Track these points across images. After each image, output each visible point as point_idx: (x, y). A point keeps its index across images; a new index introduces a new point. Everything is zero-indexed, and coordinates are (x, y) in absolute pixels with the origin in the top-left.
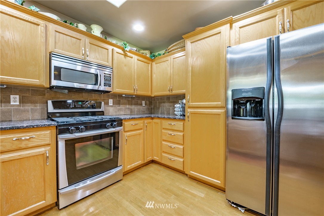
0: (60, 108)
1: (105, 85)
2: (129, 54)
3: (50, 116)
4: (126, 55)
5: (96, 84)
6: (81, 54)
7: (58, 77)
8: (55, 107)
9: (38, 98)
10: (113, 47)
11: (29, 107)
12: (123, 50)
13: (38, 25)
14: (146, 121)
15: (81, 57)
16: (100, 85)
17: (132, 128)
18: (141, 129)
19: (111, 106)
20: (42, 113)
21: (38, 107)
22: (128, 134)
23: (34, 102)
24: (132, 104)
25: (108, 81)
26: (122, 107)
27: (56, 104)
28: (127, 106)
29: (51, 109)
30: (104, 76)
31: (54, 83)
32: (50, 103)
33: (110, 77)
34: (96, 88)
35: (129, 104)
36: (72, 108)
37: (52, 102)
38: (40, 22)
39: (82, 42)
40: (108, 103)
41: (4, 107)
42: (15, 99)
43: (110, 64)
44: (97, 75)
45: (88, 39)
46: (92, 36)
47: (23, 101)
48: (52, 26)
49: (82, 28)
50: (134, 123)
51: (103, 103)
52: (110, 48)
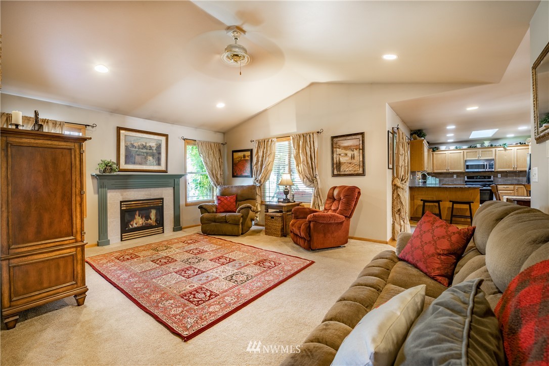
0: (470, 179)
1: (489, 168)
2: (508, 148)
3: (466, 182)
4: (505, 150)
5: (484, 168)
7: (468, 168)
8: (468, 179)
9: (462, 175)
10: (496, 149)
11: (459, 179)
12: (504, 147)
14: (517, 186)
15: (477, 158)
17: (504, 189)
18: (513, 190)
19: (500, 178)
20: (463, 181)
21: (462, 178)
23: (461, 177)
25: (491, 166)
26: (509, 178)
29: (466, 179)
30: (489, 164)
31: (467, 170)
32: (466, 177)
34: (484, 170)
35: (516, 176)
38: (462, 151)
39: (477, 153)
40: (497, 176)
41: (452, 179)
42: (455, 176)
43: (493, 157)
44: (484, 165)
45: (480, 150)
46: (483, 147)
47: (457, 177)
48: (465, 151)
49: (478, 146)
50: (505, 186)
51: (492, 177)
52: (494, 149)
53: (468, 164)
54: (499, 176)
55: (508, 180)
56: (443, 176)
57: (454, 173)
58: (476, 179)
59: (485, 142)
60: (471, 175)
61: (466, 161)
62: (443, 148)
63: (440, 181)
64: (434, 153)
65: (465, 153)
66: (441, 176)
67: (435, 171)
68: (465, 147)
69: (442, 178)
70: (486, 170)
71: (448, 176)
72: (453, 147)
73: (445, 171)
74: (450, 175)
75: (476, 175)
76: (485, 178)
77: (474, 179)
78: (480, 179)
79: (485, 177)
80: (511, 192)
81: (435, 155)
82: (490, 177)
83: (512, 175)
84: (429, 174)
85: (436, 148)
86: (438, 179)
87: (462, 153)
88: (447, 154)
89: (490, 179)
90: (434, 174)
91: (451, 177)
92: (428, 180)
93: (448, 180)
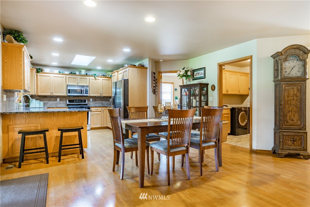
0: (71, 103)
1: (85, 93)
2: (97, 78)
3: (68, 105)
4: (96, 79)
5: (82, 93)
7: (69, 92)
9: (64, 99)
11: (62, 102)
12: (94, 77)
14: (103, 108)
15: (76, 84)
16: (83, 93)
17: (95, 111)
18: (101, 112)
19: (91, 102)
20: (65, 104)
21: (64, 102)
22: (93, 113)
23: (63, 101)
24: (103, 101)
25: (87, 92)
26: (97, 102)
27: (70, 101)
28: (100, 102)
29: (68, 103)
30: (85, 90)
31: (69, 94)
32: (67, 100)
33: (88, 90)
34: (82, 95)
35: (101, 101)
38: (64, 76)
39: (77, 79)
40: (90, 100)
41: (56, 102)
42: (58, 99)
43: (88, 85)
44: (82, 90)
45: (79, 77)
46: (81, 75)
47: (60, 100)
48: (67, 76)
49: (77, 73)
50: (96, 108)
51: (87, 100)
52: (88, 78)
53: (69, 88)
54: (91, 100)
55: (96, 103)
56: (48, 99)
57: (57, 97)
58: (76, 102)
59: (82, 70)
60: (72, 99)
61: (68, 86)
62: (46, 70)
63: (44, 104)
65: (67, 78)
66: (45, 99)
67: (40, 94)
68: (67, 72)
69: (46, 102)
71: (52, 99)
72: (56, 71)
73: (49, 94)
74: (53, 99)
75: (76, 98)
76: (82, 102)
77: (73, 102)
78: (78, 102)
79: (82, 101)
81: (39, 77)
82: (85, 101)
83: (99, 99)
84: (32, 96)
85: (40, 69)
86: (42, 103)
87: (65, 78)
88: (51, 77)
89: (85, 102)
90: (38, 97)
91: (55, 101)
92: (32, 103)
93: (53, 104)
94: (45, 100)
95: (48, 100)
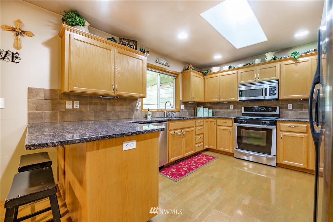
0: (247, 111)
1: (270, 94)
3: (243, 115)
4: (296, 62)
6: (255, 79)
7: (241, 95)
8: (245, 110)
9: (239, 106)
10: (280, 63)
11: (236, 110)
12: (294, 59)
13: (234, 74)
16: (266, 95)
17: (290, 129)
18: (305, 133)
19: (290, 110)
20: (241, 113)
21: (239, 110)
22: (284, 133)
25: (273, 91)
27: (246, 109)
29: (243, 112)
30: (270, 88)
32: (243, 108)
33: (276, 88)
34: (263, 97)
36: (255, 111)
37: (244, 108)
39: (255, 71)
40: (286, 108)
41: (228, 111)
42: (232, 107)
43: (277, 77)
44: (263, 89)
45: (259, 68)
47: (234, 108)
48: (240, 71)
49: (257, 61)
50: (293, 125)
51: (278, 108)
52: (278, 65)
54: (290, 106)
56: (219, 106)
57: (229, 103)
59: (267, 54)
60: (250, 105)
62: (215, 69)
63: (213, 112)
64: (205, 77)
65: (239, 74)
66: (216, 106)
67: (208, 100)
68: (241, 65)
70: (266, 98)
72: (226, 68)
73: (216, 100)
74: (226, 106)
76: (268, 111)
78: (260, 111)
79: (267, 109)
80: (303, 135)
81: (206, 79)
82: (274, 109)
86: (211, 111)
87: (236, 74)
88: (219, 76)
89: (275, 111)
90: (210, 105)
91: (227, 108)
92: (199, 112)
93: (225, 112)
94: (216, 108)
95: (220, 108)
